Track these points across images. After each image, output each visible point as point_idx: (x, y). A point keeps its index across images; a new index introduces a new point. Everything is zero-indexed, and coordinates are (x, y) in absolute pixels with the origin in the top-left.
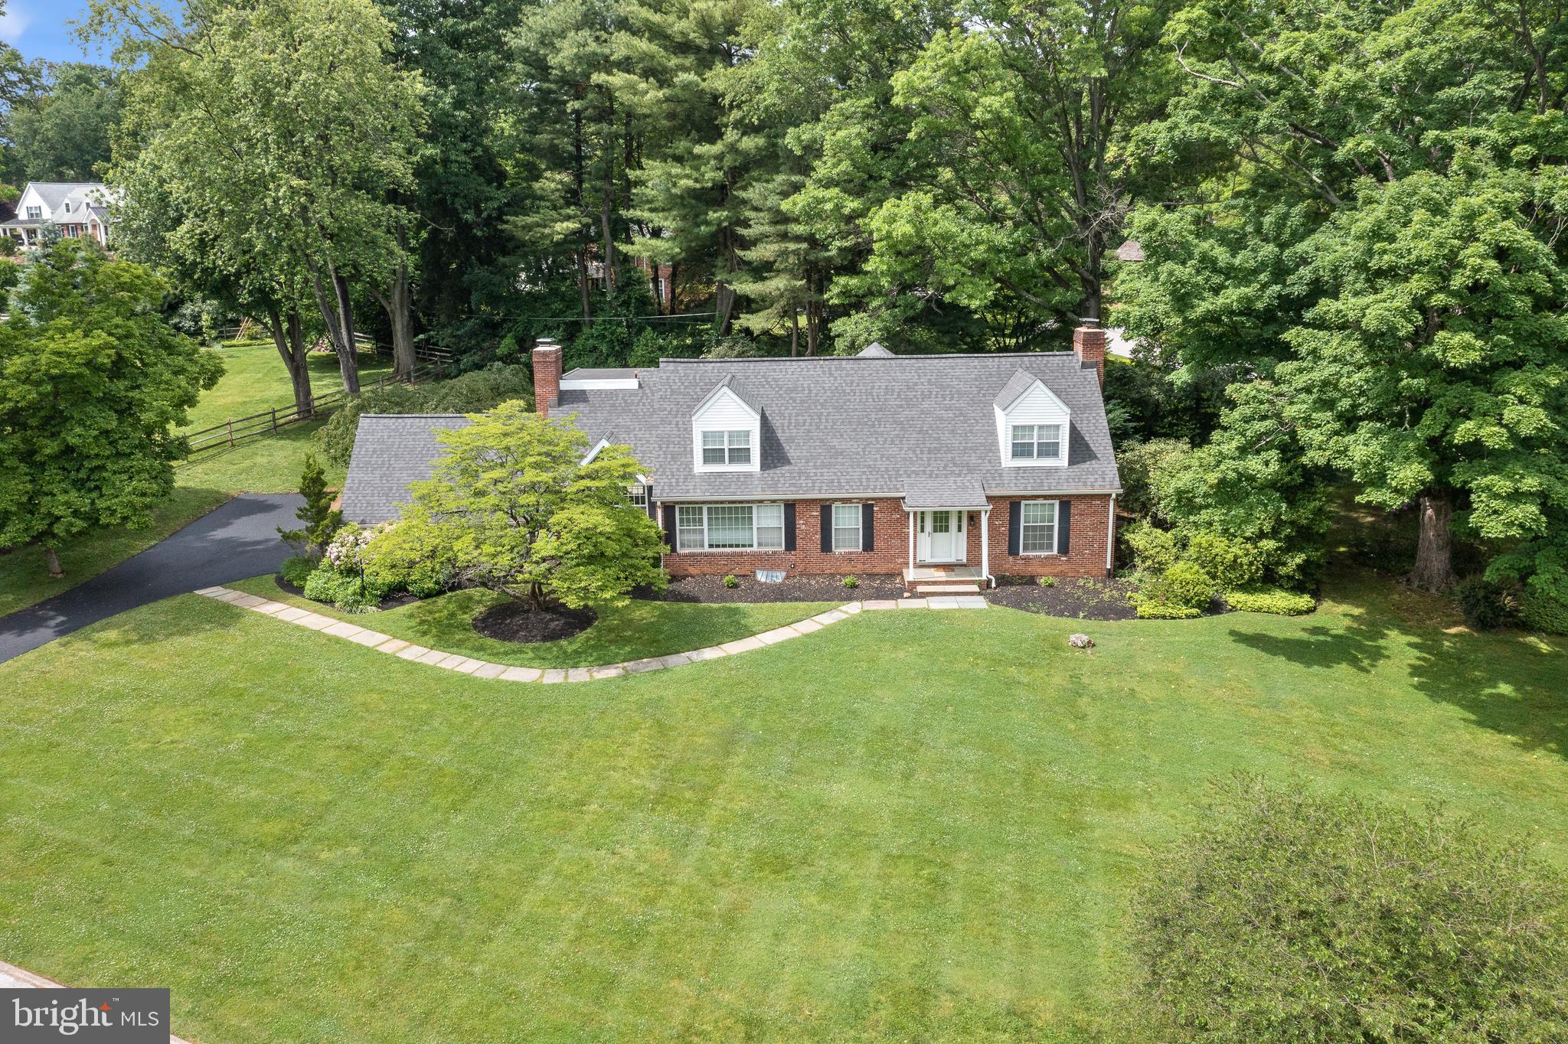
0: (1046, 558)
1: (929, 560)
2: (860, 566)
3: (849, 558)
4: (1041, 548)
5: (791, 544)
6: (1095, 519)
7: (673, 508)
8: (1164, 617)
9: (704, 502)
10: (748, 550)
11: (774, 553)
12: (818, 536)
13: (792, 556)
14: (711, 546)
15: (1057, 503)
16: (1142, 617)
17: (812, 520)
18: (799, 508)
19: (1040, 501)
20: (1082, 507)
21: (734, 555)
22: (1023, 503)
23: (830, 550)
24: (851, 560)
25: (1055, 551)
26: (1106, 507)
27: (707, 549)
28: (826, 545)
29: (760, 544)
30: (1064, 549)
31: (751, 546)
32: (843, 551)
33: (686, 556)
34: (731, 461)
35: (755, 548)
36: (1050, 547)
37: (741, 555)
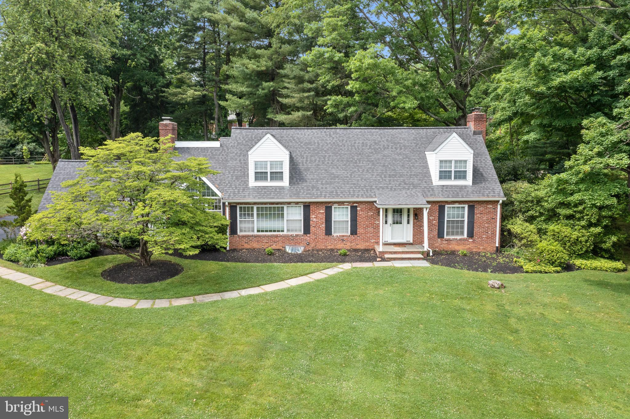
0: (460, 240)
1: (390, 241)
2: (349, 244)
3: (342, 239)
4: (457, 234)
5: (307, 230)
6: (489, 216)
7: (236, 207)
8: (541, 272)
9: (255, 203)
10: (281, 233)
11: (297, 236)
12: (324, 225)
13: (308, 238)
14: (258, 231)
15: (466, 207)
16: (527, 272)
17: (320, 216)
18: (312, 208)
19: (457, 205)
20: (481, 209)
21: (272, 236)
22: (447, 206)
23: (331, 234)
24: (343, 240)
25: (465, 236)
26: (495, 209)
27: (256, 233)
28: (328, 231)
29: (288, 230)
30: (471, 234)
31: (283, 231)
32: (338, 234)
33: (243, 236)
34: (272, 179)
35: (285, 233)
36: (462, 233)
37: (277, 236)
